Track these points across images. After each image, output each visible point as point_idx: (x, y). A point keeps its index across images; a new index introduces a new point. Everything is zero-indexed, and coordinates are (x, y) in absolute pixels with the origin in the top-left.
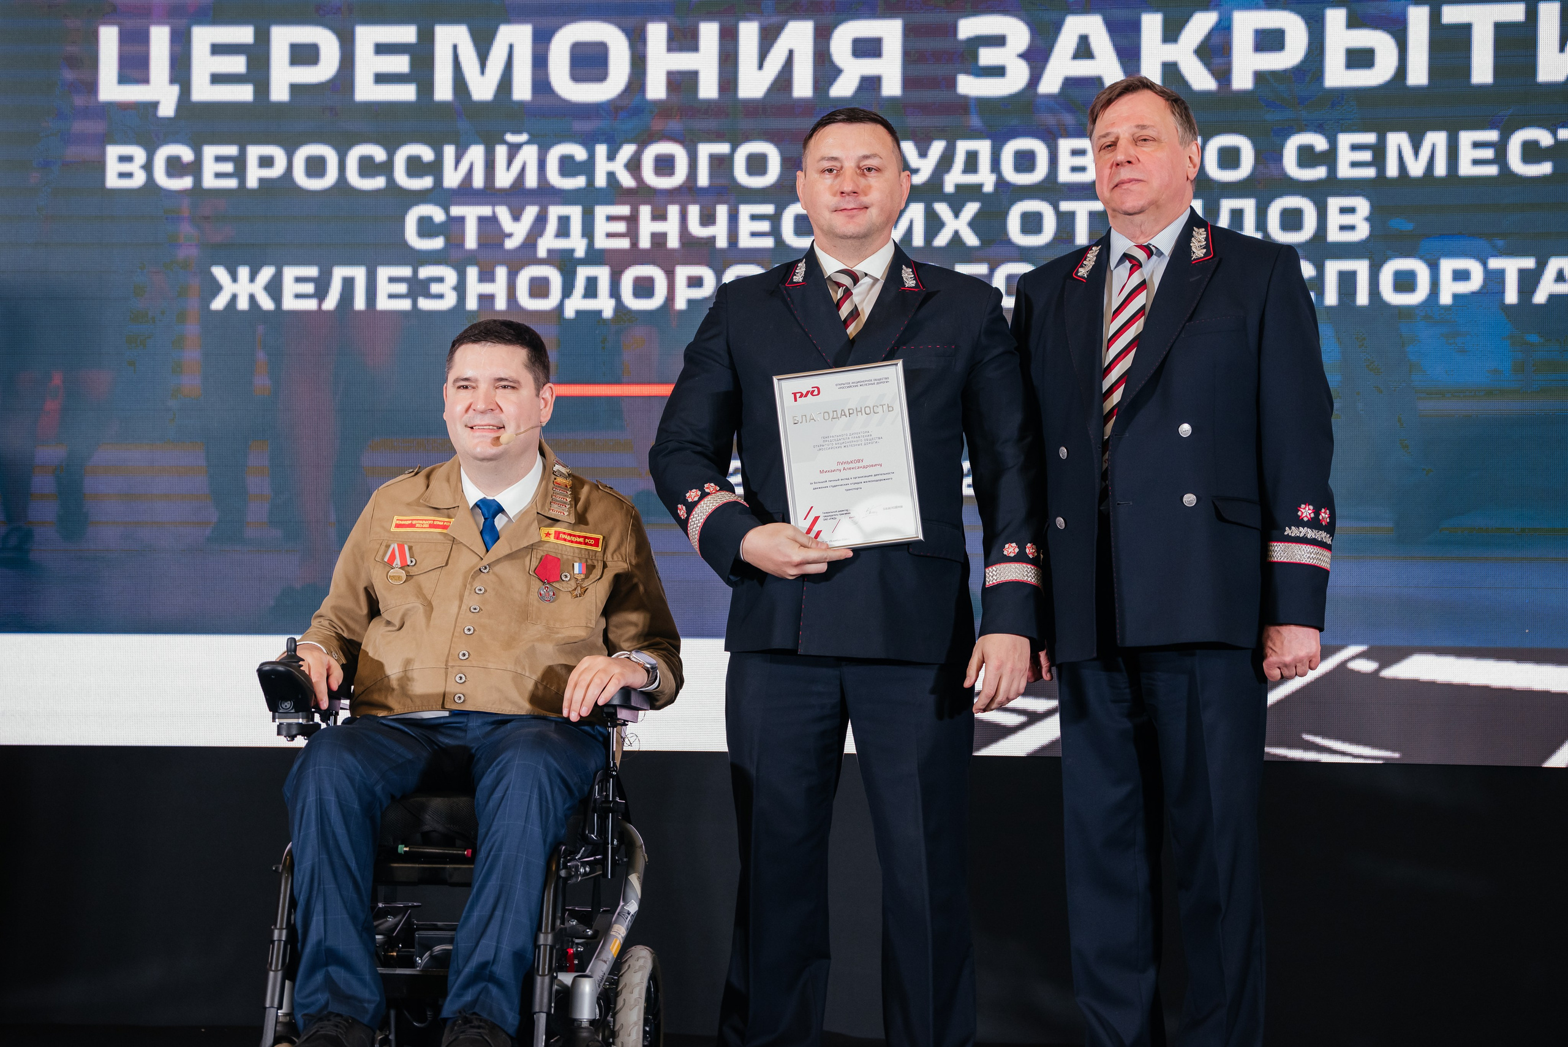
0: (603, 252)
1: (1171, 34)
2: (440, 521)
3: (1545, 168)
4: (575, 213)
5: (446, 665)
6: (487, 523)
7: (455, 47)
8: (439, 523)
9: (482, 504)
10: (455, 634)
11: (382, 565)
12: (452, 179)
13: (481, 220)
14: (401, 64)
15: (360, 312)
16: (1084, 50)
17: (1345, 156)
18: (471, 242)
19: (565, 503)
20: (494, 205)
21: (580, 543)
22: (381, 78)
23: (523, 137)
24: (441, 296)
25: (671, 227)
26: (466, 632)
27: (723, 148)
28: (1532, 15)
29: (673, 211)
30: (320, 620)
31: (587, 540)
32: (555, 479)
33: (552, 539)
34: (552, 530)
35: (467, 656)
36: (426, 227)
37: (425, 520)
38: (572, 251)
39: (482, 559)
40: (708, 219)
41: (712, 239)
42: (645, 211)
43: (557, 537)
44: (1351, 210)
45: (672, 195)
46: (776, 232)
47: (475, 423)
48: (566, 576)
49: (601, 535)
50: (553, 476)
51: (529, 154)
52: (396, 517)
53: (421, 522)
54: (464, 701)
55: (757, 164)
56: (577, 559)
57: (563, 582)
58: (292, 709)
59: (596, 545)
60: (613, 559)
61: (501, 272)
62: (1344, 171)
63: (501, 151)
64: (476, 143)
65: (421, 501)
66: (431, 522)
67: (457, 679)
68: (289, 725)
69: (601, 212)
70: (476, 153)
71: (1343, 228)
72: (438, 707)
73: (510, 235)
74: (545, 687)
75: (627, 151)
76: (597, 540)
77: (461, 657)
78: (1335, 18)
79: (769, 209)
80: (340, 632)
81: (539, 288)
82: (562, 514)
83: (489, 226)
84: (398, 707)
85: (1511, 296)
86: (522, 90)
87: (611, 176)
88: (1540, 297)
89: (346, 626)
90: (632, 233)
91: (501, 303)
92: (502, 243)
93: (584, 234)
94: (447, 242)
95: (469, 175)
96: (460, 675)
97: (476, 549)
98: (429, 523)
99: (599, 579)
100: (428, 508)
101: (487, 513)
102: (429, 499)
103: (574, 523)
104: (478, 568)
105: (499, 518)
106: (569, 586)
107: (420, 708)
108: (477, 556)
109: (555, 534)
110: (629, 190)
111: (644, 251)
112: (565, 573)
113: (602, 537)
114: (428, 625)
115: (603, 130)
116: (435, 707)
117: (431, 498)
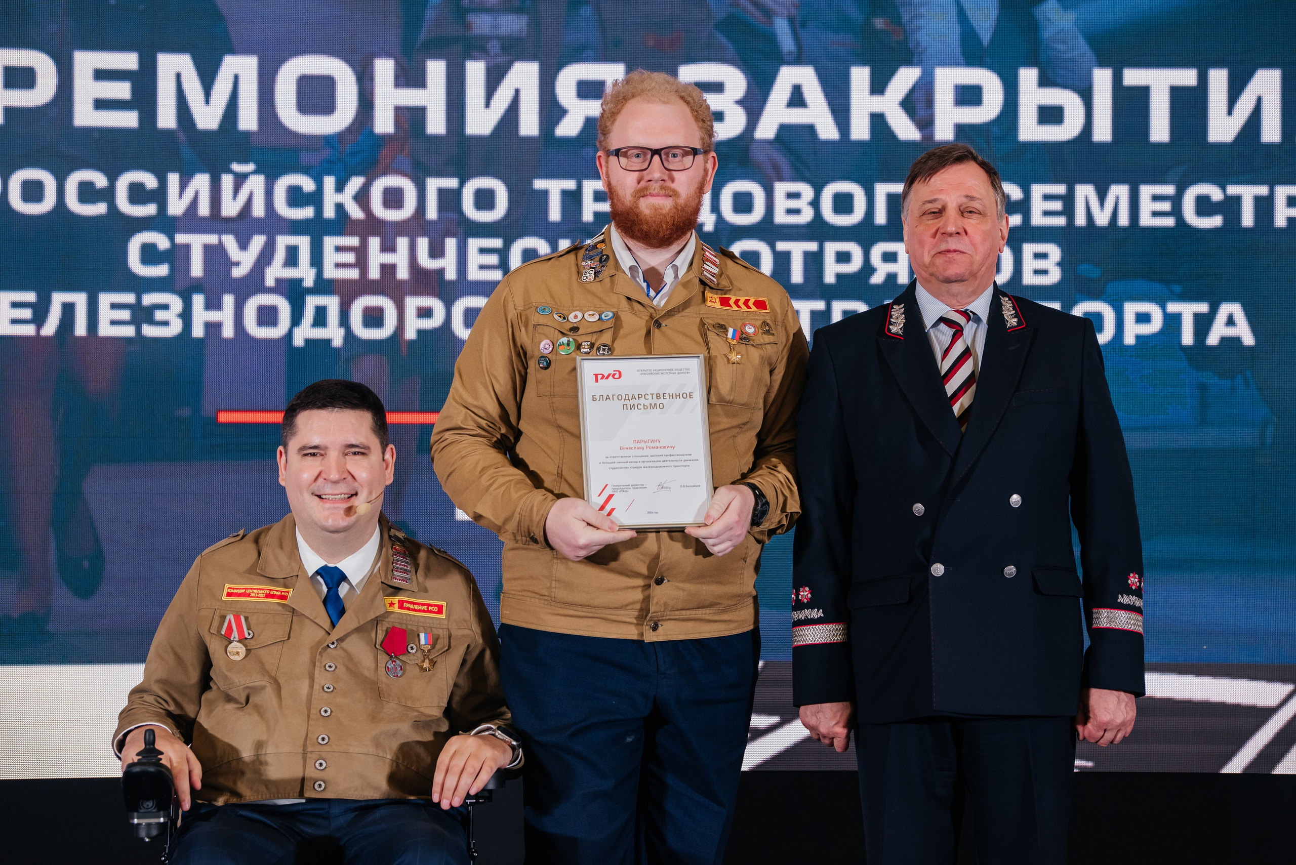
0: (332, 282)
1: (878, 87)
2: (277, 591)
3: (1216, 221)
4: (303, 243)
5: (303, 750)
7: (178, 76)
8: (275, 593)
9: (323, 572)
10: (311, 716)
11: (218, 638)
13: (207, 248)
14: (122, 90)
15: (80, 338)
16: (797, 99)
17: (1038, 205)
18: (197, 269)
19: (406, 570)
20: (220, 232)
21: (424, 611)
22: (101, 104)
23: (251, 167)
24: (166, 323)
25: (400, 259)
26: (323, 713)
27: (452, 183)
28: (1203, 80)
29: (402, 243)
31: (430, 608)
33: (396, 609)
34: (396, 600)
35: (326, 741)
36: (150, 254)
37: (260, 590)
38: (300, 281)
39: (329, 634)
40: (436, 251)
41: (441, 272)
42: (374, 243)
43: (401, 606)
44: (1043, 256)
45: (401, 228)
46: (504, 265)
47: (325, 492)
48: (412, 648)
50: (391, 542)
51: (257, 183)
52: (227, 585)
53: (256, 591)
54: (325, 788)
55: (485, 199)
56: (422, 629)
57: (409, 655)
58: (154, 808)
59: (440, 611)
61: (228, 301)
62: (1037, 219)
63: (227, 181)
64: (202, 171)
65: (258, 571)
66: (268, 592)
67: (317, 765)
68: (149, 825)
69: (330, 242)
70: (201, 182)
71: (1037, 272)
72: (295, 795)
73: (237, 264)
74: (406, 768)
75: (355, 183)
76: (440, 608)
77: (320, 740)
78: (1028, 76)
79: (497, 243)
81: (267, 316)
82: (405, 583)
83: (214, 254)
85: (1188, 338)
86: (248, 120)
87: (340, 207)
88: (1213, 339)
89: (174, 700)
90: (362, 262)
91: (228, 332)
92: (229, 272)
93: (312, 264)
94: (172, 270)
95: (194, 202)
96: (320, 761)
97: (320, 624)
98: (266, 592)
99: (447, 650)
100: (262, 578)
101: (329, 581)
102: (263, 569)
103: (416, 591)
104: (325, 645)
105: (342, 586)
106: (416, 658)
107: (276, 795)
108: (322, 629)
109: (399, 603)
110: (358, 222)
111: (374, 282)
112: (411, 645)
113: (445, 603)
114: (280, 706)
115: (330, 162)
116: (292, 796)
117: (265, 567)
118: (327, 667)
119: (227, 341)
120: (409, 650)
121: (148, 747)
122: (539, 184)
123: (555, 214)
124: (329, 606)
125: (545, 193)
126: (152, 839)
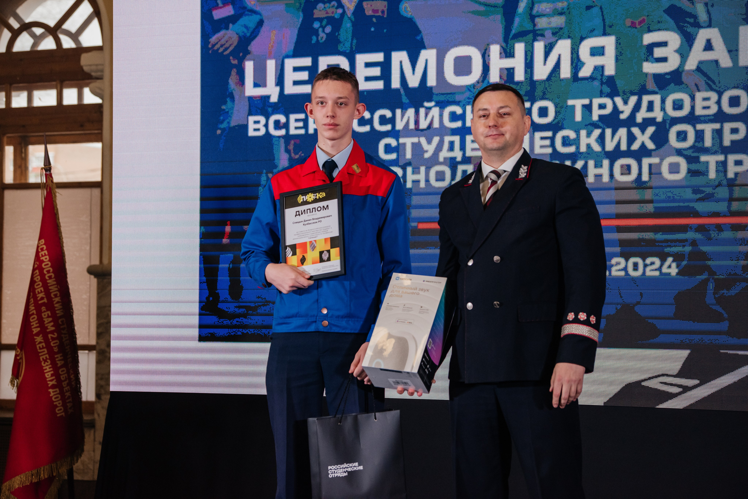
0: (471, 158)
4: (457, 139)
7: (401, 62)
12: (400, 125)
13: (413, 144)
16: (709, 46)
18: (409, 155)
20: (419, 136)
22: (368, 79)
36: (388, 149)
38: (455, 158)
46: (553, 145)
51: (435, 112)
55: (543, 112)
61: (423, 169)
63: (422, 111)
69: (469, 139)
70: (411, 112)
73: (427, 151)
79: (549, 134)
81: (440, 176)
83: (417, 147)
86: (432, 81)
91: (423, 184)
92: (423, 155)
93: (461, 149)
94: (398, 155)
95: (408, 123)
115: (469, 98)
119: (422, 188)
122: (570, 102)
123: (578, 117)
125: (573, 107)
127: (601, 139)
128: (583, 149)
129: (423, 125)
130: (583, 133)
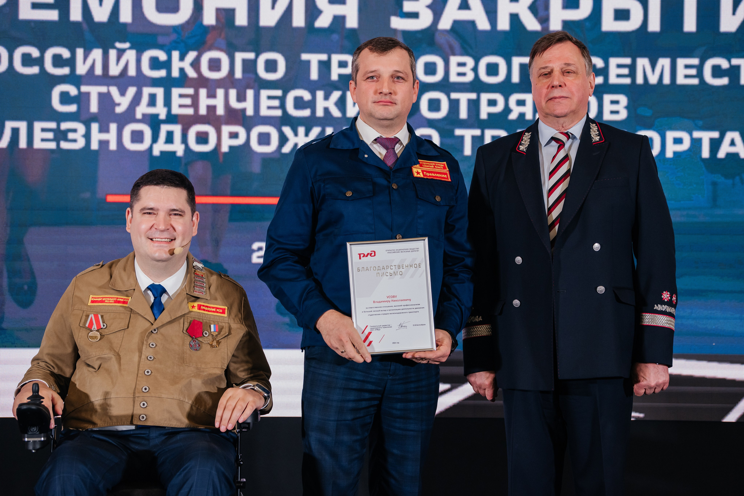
0: (176, 116)
2: (121, 299)
3: (725, 81)
4: (159, 92)
5: (134, 396)
6: (157, 300)
8: (120, 300)
9: (151, 288)
10: (139, 375)
12: (81, 69)
13: (100, 95)
15: (23, 150)
16: (464, 4)
17: (613, 71)
18: (94, 108)
19: (202, 286)
20: (108, 85)
21: (213, 312)
22: (36, 6)
23: (127, 45)
24: (75, 141)
25: (219, 102)
26: (146, 373)
27: (251, 56)
29: (220, 92)
30: (38, 362)
31: (218, 310)
32: (195, 271)
33: (196, 309)
34: (196, 304)
35: (147, 390)
36: (65, 98)
37: (111, 298)
38: (157, 116)
39: (152, 324)
40: (241, 98)
41: (244, 110)
42: (203, 92)
43: (199, 308)
44: (616, 102)
45: (220, 83)
46: (283, 106)
47: (153, 237)
48: (206, 334)
49: (227, 306)
50: (193, 270)
51: (131, 55)
52: (91, 296)
53: (108, 299)
54: (146, 419)
55: (271, 66)
56: (212, 322)
57: (204, 337)
58: (38, 432)
59: (223, 312)
60: (234, 321)
61: (113, 127)
63: (113, 54)
65: (110, 286)
66: (116, 299)
67: (141, 404)
68: (34, 442)
69: (176, 92)
70: (97, 54)
71: (612, 112)
72: (129, 423)
73: (119, 105)
74: (197, 409)
75: (192, 55)
76: (224, 310)
77: (144, 390)
79: (278, 93)
80: (53, 370)
81: (137, 137)
82: (202, 294)
83: (105, 99)
84: (100, 424)
85: (706, 153)
86: (126, 16)
87: (182, 70)
88: (721, 154)
90: (195, 104)
91: (113, 146)
92: (114, 109)
93: (165, 105)
94: (79, 108)
95: (92, 67)
96: (143, 402)
97: (148, 318)
98: (114, 299)
99: (228, 335)
100: (113, 290)
101: (155, 293)
102: (113, 284)
103: (209, 299)
104: (150, 331)
105: (163, 296)
106: (208, 339)
107: (116, 423)
108: (149, 322)
109: (198, 306)
110: (193, 79)
111: (203, 116)
112: (205, 332)
113: (227, 308)
114: (120, 369)
115: (175, 42)
116: (126, 424)
117: (115, 284)
118: (150, 345)
119: (112, 152)
120: (204, 335)
121: (34, 394)
122: (305, 57)
123: (314, 75)
124: (155, 308)
125: (308, 62)
126: (37, 450)
127: (341, 104)
128: (320, 113)
129: (114, 70)
130: (320, 94)
